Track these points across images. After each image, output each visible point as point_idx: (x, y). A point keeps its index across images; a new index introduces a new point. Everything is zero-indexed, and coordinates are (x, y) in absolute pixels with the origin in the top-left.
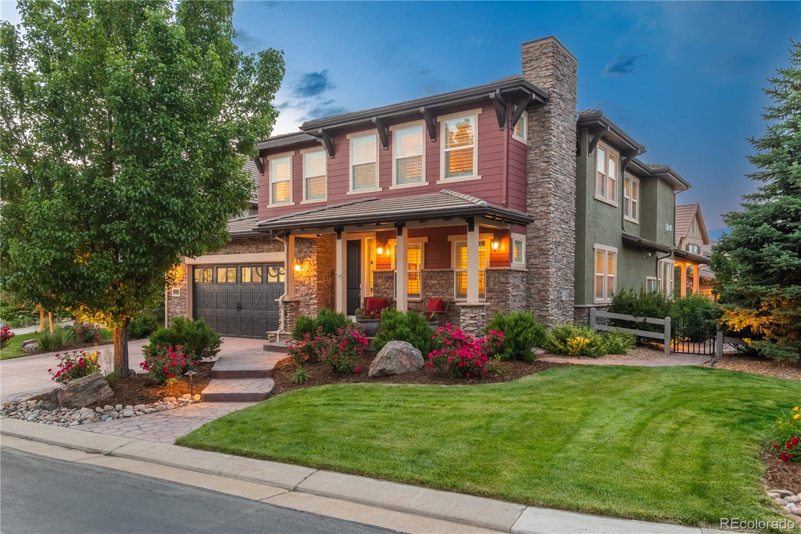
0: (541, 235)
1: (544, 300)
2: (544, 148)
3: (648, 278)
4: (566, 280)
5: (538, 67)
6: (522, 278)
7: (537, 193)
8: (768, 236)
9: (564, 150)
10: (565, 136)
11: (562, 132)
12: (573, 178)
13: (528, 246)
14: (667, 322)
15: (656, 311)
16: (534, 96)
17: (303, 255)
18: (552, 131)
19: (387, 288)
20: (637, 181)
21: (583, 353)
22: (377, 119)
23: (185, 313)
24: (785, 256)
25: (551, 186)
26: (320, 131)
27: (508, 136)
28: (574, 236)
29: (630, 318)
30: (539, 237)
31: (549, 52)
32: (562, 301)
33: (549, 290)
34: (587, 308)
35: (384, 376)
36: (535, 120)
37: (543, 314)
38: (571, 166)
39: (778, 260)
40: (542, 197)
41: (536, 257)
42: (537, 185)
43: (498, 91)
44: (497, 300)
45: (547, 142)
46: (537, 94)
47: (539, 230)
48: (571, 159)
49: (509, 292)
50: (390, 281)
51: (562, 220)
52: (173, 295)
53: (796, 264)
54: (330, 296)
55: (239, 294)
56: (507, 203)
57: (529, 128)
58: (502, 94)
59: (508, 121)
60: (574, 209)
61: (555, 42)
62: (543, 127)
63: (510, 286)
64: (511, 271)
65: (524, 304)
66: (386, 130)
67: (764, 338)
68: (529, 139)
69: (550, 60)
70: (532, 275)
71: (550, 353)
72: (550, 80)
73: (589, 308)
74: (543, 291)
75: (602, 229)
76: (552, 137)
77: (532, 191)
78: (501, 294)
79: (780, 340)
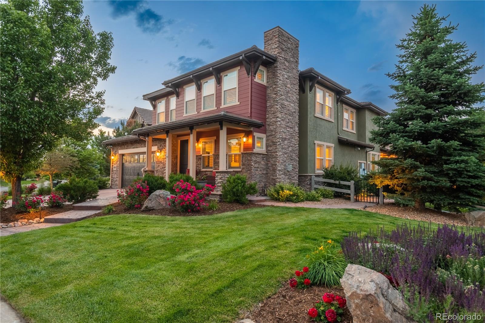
0: (273, 134)
1: (274, 170)
2: (274, 86)
3: (359, 161)
4: (291, 159)
5: (272, 43)
6: (263, 158)
7: (271, 111)
8: (394, 129)
9: (289, 88)
10: (289, 81)
11: (286, 78)
12: (297, 104)
13: (267, 140)
14: (352, 183)
15: (346, 178)
16: (264, 57)
17: (161, 148)
18: (278, 77)
19: (199, 164)
20: (354, 111)
21: (288, 199)
22: (193, 76)
23: (118, 178)
24: (401, 140)
25: (278, 107)
26: (170, 84)
27: (252, 80)
28: (298, 136)
29: (332, 181)
30: (272, 135)
31: (277, 35)
32: (288, 171)
33: (277, 164)
34: (309, 176)
35: (149, 210)
36: (270, 72)
37: (274, 178)
38: (295, 97)
39: (398, 143)
40: (274, 113)
41: (271, 146)
42: (272, 107)
43: (243, 55)
44: (246, 170)
45: (276, 83)
46: (266, 56)
47: (272, 131)
48: (294, 93)
49: (252, 165)
50: (200, 160)
51: (288, 126)
52: (114, 169)
53: (409, 146)
54: (175, 169)
55: (138, 168)
56: (251, 116)
57: (268, 76)
58: (245, 57)
59: (252, 72)
60: (297, 121)
61: (280, 29)
62: (274, 75)
63: (253, 162)
64: (253, 153)
65: (265, 172)
66: (199, 83)
67: (396, 192)
68: (267, 82)
69: (277, 39)
70: (268, 156)
71: (272, 200)
72: (277, 50)
73: (311, 176)
74: (274, 165)
75: (322, 133)
76: (278, 80)
77: (269, 110)
78: (248, 166)
79: (406, 194)
